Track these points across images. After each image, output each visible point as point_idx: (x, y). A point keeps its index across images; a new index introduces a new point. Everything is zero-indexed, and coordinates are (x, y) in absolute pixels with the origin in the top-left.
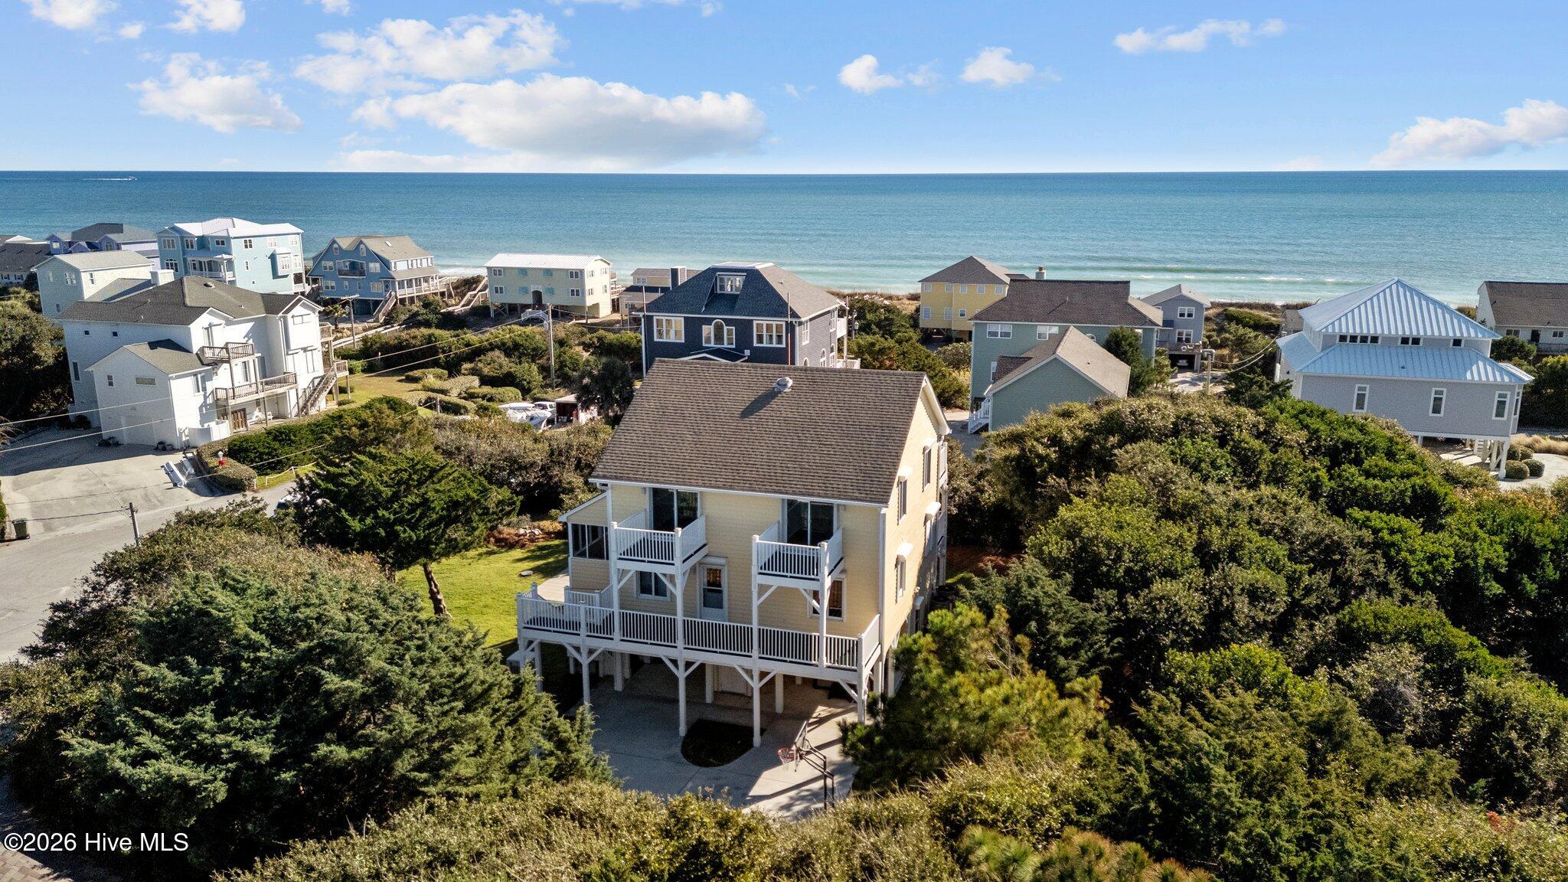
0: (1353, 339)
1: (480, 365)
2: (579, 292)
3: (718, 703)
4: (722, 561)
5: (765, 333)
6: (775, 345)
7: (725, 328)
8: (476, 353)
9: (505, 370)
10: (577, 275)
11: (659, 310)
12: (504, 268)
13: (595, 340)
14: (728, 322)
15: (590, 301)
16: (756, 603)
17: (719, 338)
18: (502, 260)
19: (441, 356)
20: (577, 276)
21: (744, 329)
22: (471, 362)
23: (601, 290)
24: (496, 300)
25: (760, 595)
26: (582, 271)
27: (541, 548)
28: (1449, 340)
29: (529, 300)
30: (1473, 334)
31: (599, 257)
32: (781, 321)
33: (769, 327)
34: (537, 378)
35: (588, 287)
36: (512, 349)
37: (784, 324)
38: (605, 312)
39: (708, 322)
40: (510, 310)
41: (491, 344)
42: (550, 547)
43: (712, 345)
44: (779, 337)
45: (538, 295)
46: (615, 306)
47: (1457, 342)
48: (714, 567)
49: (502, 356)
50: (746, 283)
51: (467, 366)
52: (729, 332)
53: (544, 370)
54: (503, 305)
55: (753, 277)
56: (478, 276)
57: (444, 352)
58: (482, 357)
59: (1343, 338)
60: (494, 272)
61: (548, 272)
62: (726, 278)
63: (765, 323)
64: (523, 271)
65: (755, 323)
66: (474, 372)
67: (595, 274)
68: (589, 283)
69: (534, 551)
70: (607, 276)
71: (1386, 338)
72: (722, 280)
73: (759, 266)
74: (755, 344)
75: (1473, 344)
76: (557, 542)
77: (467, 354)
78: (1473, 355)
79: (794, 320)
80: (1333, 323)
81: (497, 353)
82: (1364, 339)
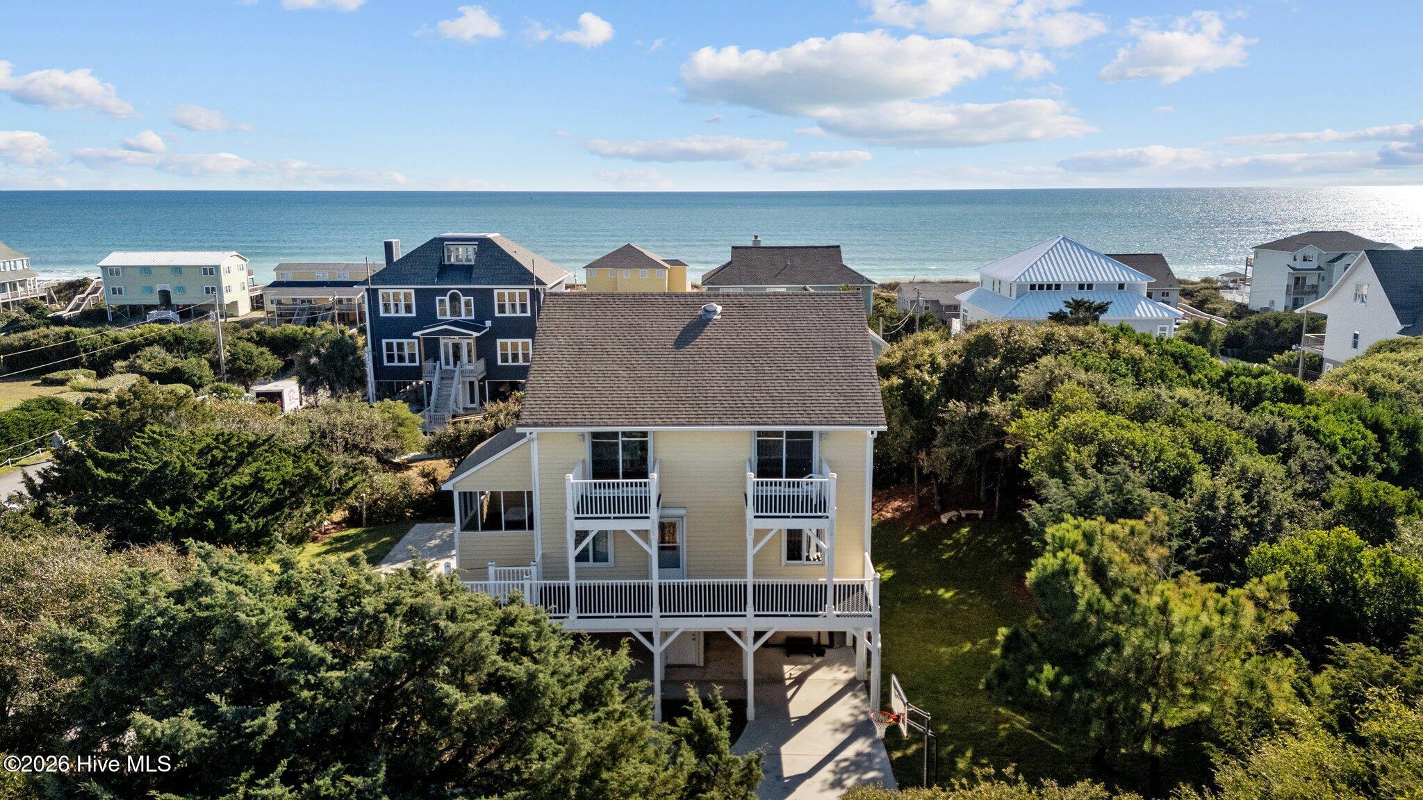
0: (1041, 287)
1: (139, 361)
2: (215, 289)
3: (673, 678)
4: (682, 512)
5: (507, 302)
6: (518, 314)
7: (463, 299)
8: (128, 350)
9: (170, 365)
10: (212, 271)
11: (384, 282)
12: (123, 267)
13: (254, 335)
14: (466, 292)
15: (228, 299)
16: (751, 552)
17: (455, 311)
18: (117, 258)
19: (83, 355)
20: (211, 273)
21: (484, 299)
22: (125, 360)
23: (239, 287)
24: (111, 303)
25: (756, 542)
26: (217, 268)
27: (338, 540)
28: (1115, 285)
29: (155, 300)
30: (1134, 279)
31: (235, 253)
32: (525, 290)
33: (512, 296)
34: (208, 372)
35: (225, 284)
36: (174, 344)
37: (528, 292)
38: (244, 311)
39: (443, 292)
40: (132, 313)
41: (146, 339)
42: (348, 537)
43: (448, 317)
44: (523, 307)
45: (165, 295)
46: (257, 303)
47: (1121, 286)
48: (670, 520)
49: (163, 351)
50: (478, 254)
51: (119, 364)
52: (467, 304)
53: (215, 365)
54: (122, 307)
55: (485, 246)
56: (85, 279)
57: (86, 351)
58: (139, 353)
59: (1033, 287)
60: (108, 271)
61: (177, 270)
62: (452, 248)
63: (506, 292)
64: (146, 270)
65: (496, 292)
66: (132, 369)
67: (231, 270)
68: (226, 280)
69: (331, 544)
70: (245, 273)
71: (1067, 285)
72: (449, 250)
73: (490, 236)
74: (497, 314)
75: (1134, 287)
76: (352, 531)
77: (116, 351)
78: (1135, 296)
79: (539, 287)
80: (1023, 274)
81: (156, 348)
82: (1049, 287)
